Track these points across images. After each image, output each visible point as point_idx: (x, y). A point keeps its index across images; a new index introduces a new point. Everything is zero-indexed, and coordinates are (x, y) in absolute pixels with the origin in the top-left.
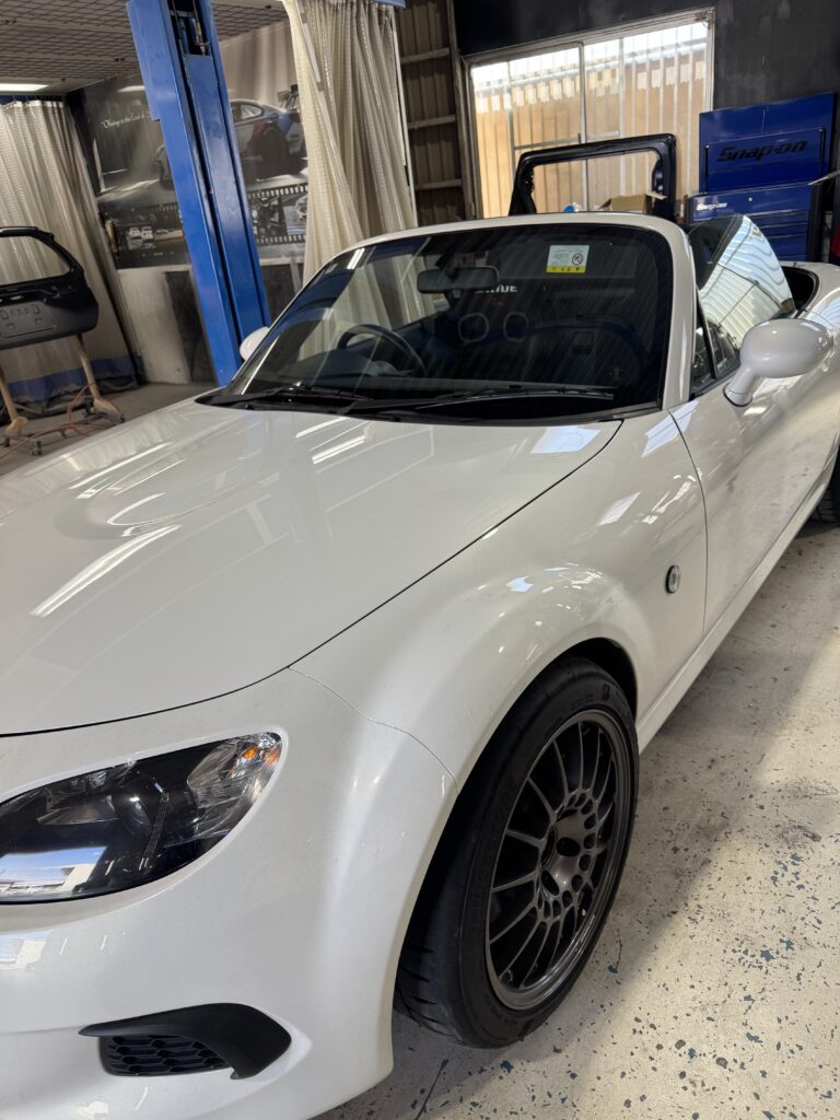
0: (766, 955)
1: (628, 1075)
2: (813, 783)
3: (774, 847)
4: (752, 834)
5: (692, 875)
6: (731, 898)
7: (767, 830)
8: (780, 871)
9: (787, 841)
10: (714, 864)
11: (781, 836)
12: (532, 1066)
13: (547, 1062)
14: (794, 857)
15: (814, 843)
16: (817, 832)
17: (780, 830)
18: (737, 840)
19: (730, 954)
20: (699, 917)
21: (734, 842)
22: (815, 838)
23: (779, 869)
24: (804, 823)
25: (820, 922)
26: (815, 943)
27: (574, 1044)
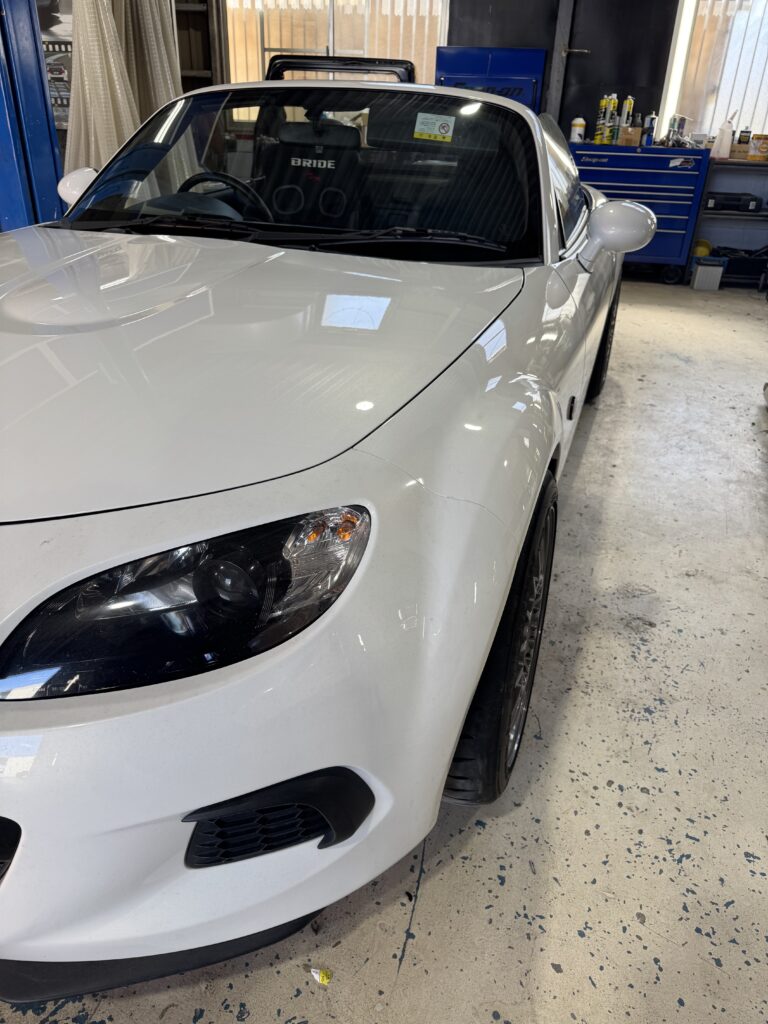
0: (648, 710)
1: (579, 813)
2: (636, 587)
3: (625, 633)
4: (605, 626)
5: (572, 660)
6: (607, 674)
7: (615, 623)
8: (636, 651)
9: (632, 628)
10: (585, 650)
11: (627, 625)
12: (501, 820)
13: (512, 814)
14: (642, 639)
15: (653, 629)
16: (653, 620)
17: (625, 621)
18: (597, 632)
19: (622, 714)
20: (590, 691)
21: (595, 633)
22: (652, 625)
23: (634, 649)
24: (640, 615)
25: (677, 683)
26: (678, 698)
27: (528, 798)
